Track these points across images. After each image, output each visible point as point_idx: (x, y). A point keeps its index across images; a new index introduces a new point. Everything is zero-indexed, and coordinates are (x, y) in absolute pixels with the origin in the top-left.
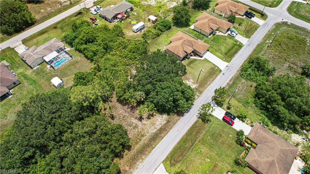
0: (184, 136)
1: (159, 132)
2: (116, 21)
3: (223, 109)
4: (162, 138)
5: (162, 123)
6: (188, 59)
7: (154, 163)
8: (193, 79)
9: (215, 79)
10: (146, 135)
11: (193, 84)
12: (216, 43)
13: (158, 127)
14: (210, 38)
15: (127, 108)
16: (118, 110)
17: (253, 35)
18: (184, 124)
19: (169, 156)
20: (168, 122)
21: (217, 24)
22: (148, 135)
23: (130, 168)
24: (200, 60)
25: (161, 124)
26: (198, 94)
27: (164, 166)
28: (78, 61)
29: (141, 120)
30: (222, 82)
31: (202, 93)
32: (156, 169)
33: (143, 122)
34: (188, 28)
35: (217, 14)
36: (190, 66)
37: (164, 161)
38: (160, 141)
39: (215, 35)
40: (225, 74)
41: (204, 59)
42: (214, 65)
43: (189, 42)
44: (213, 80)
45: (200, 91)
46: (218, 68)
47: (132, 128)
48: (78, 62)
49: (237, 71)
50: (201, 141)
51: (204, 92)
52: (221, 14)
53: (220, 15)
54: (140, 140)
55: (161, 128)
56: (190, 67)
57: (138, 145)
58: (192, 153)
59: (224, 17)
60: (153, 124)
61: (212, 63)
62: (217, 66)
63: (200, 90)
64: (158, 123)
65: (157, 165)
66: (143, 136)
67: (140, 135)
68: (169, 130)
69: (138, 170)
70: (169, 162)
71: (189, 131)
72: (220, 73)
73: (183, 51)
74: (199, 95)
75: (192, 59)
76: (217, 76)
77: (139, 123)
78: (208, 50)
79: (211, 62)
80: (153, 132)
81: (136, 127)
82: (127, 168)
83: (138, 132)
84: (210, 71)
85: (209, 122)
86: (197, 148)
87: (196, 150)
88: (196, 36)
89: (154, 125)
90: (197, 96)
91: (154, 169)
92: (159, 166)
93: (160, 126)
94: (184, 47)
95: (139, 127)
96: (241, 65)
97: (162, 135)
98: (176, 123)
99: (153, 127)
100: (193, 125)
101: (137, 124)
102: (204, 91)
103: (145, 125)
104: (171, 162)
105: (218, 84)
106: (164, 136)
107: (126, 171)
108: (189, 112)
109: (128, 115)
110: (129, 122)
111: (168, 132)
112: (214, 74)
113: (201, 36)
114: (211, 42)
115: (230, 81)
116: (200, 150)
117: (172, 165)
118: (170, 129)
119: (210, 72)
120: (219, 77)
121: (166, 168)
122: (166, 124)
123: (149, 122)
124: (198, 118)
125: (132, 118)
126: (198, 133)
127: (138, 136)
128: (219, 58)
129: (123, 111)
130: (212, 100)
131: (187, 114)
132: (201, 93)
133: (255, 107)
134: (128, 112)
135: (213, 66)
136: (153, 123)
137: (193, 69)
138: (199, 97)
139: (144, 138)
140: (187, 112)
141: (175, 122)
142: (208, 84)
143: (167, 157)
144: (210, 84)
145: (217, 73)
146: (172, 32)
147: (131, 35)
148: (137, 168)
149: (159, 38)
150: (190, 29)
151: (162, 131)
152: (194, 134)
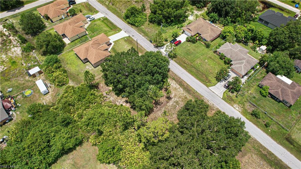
0: (187, 71)
1: (182, 87)
3: (166, 44)
4: (188, 85)
5: (174, 83)
7: (208, 93)
10: (186, 96)
12: (97, 31)
13: (178, 86)
14: (89, 33)
15: (156, 108)
16: (158, 116)
17: (95, 9)
18: (176, 69)
20: (174, 79)
21: (77, 22)
22: (185, 94)
23: (214, 110)
25: (175, 84)
27: (211, 86)
28: (72, 163)
29: (170, 98)
30: (141, 39)
33: (173, 97)
35: (57, 21)
37: (207, 87)
38: (191, 87)
40: (133, 35)
46: (125, 37)
47: (178, 106)
48: (75, 163)
49: (132, 28)
50: (192, 62)
52: (61, 18)
53: (60, 20)
55: (179, 85)
58: (201, 69)
59: (65, 18)
61: (120, 39)
64: (174, 86)
65: (210, 91)
66: (186, 97)
68: (182, 79)
69: (214, 104)
70: (208, 84)
71: (182, 67)
75: (111, 51)
77: (173, 99)
80: (182, 90)
81: (177, 102)
83: (182, 101)
84: (127, 43)
85: (176, 54)
86: (197, 65)
87: (199, 66)
91: (214, 93)
93: (177, 85)
94: (99, 49)
95: (177, 100)
96: (126, 24)
97: (185, 85)
98: (175, 74)
100: (178, 64)
101: (175, 101)
103: (175, 95)
104: (207, 82)
105: (142, 41)
106: (186, 83)
109: (164, 108)
110: (171, 108)
111: (183, 80)
112: (131, 41)
113: (84, 39)
114: (94, 34)
115: (141, 34)
116: (198, 63)
117: (210, 82)
118: (180, 79)
119: (129, 43)
120: (135, 39)
121: (212, 86)
122: (176, 81)
123: (174, 92)
124: (172, 60)
125: (168, 105)
126: (184, 63)
128: (115, 34)
129: (159, 112)
130: (157, 48)
133: (167, 28)
134: (161, 108)
135: (123, 40)
136: (175, 89)
139: (188, 97)
141: (175, 75)
142: (141, 47)
143: (204, 84)
145: (131, 39)
146: (66, 59)
147: (50, 98)
148: (213, 105)
149: (69, 71)
150: (68, 44)
151: (182, 84)
152: (185, 65)
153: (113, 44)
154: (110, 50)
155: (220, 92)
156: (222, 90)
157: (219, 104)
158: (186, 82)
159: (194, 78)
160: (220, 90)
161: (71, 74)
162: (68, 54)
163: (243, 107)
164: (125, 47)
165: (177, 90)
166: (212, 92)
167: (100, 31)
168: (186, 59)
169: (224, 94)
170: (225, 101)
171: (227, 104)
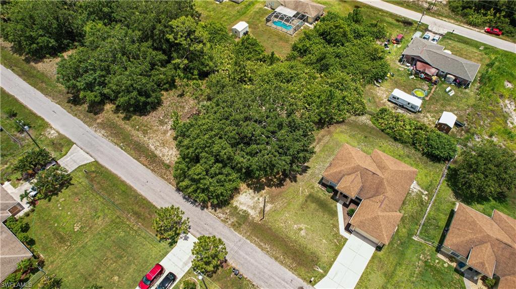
0: (135, 191)
1: (150, 154)
2: (408, 66)
3: (189, 273)
4: (136, 159)
5: (165, 157)
6: (332, 198)
7: (98, 150)
8: (275, 211)
9: (281, 263)
10: (145, 136)
11: (258, 210)
12: (421, 274)
13: (157, 153)
14: (438, 259)
18: (159, 191)
19: (103, 169)
20: (168, 165)
22: (146, 139)
23: (98, 124)
24: (336, 226)
25: (163, 156)
26: (232, 220)
27: (89, 163)
28: (290, 42)
30: (272, 280)
31: (235, 230)
32: (88, 153)
34: (454, 200)
36: (309, 202)
37: (97, 162)
38: (132, 156)
39: (457, 276)
41: (342, 237)
42: (331, 265)
43: (378, 188)
44: (276, 259)
45: (240, 224)
46: (322, 276)
47: (161, 118)
48: (287, 42)
50: (118, 220)
51: (236, 233)
54: (138, 130)
55: (156, 156)
56: (306, 201)
57: (130, 128)
60: (164, 144)
61: (335, 259)
62: (326, 272)
63: (244, 226)
64: (165, 150)
65: (93, 155)
66: (144, 133)
67: (145, 128)
68: (149, 168)
69: (93, 132)
70: (93, 169)
71: (145, 199)
72: (305, 279)
73: (340, 176)
74: (229, 222)
75: (333, 206)
76: (291, 269)
77: (169, 127)
78: (379, 248)
79: (337, 254)
80: (150, 145)
82: (99, 121)
86: (106, 211)
87: (103, 211)
88: (428, 219)
89: (162, 145)
90: (227, 219)
91: (88, 150)
92: (92, 157)
93: (161, 155)
94: (353, 176)
95: (161, 127)
97: (143, 159)
98: (163, 178)
99: (159, 144)
101: (167, 124)
102: (240, 232)
103: (165, 132)
104: (93, 172)
105: (265, 270)
106: (140, 162)
107: (96, 120)
108: (185, 200)
111: (147, 167)
112: (300, 264)
113: (432, 232)
114: (420, 259)
117: (88, 174)
118: (152, 170)
119: (303, 254)
120: (289, 274)
121: (86, 165)
122: (163, 163)
123: (168, 138)
126: (137, 215)
127: (145, 127)
131: (181, 198)
132: (236, 226)
135: (324, 259)
137: (302, 208)
138: (224, 221)
139: (140, 135)
140: (184, 198)
141: (165, 176)
142: (262, 244)
143: (102, 167)
144: (262, 250)
145: (303, 271)
146: (421, 166)
147: (378, 94)
148: (96, 131)
149: (389, 141)
150: (454, 204)
151: (151, 158)
152: (136, 208)
153: (343, 232)
154: (336, 206)
155: (74, 154)
156: (68, 159)
157: (83, 134)
158: (140, 164)
159: (120, 178)
160: (71, 158)
161: (381, 137)
162: (429, 179)
163: (41, 134)
164: (303, 226)
165: (161, 142)
166: (91, 153)
167: (411, 275)
168: (132, 229)
169: (67, 153)
170: (70, 140)
171: (67, 136)
